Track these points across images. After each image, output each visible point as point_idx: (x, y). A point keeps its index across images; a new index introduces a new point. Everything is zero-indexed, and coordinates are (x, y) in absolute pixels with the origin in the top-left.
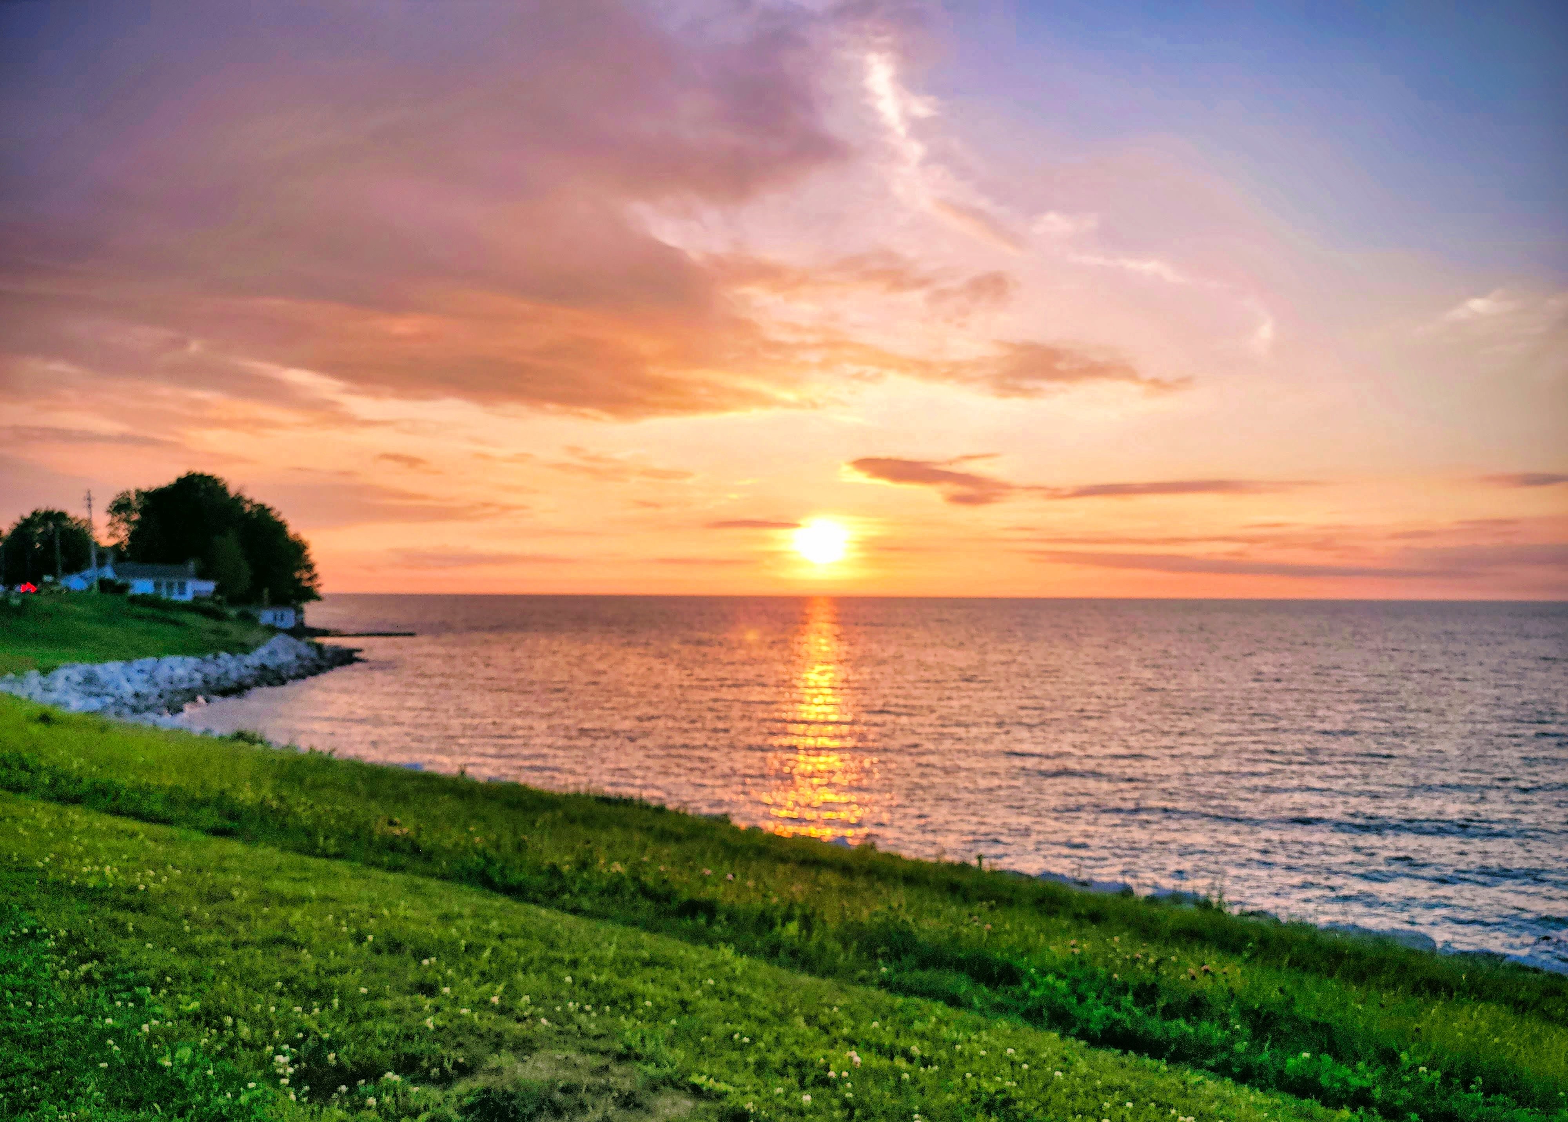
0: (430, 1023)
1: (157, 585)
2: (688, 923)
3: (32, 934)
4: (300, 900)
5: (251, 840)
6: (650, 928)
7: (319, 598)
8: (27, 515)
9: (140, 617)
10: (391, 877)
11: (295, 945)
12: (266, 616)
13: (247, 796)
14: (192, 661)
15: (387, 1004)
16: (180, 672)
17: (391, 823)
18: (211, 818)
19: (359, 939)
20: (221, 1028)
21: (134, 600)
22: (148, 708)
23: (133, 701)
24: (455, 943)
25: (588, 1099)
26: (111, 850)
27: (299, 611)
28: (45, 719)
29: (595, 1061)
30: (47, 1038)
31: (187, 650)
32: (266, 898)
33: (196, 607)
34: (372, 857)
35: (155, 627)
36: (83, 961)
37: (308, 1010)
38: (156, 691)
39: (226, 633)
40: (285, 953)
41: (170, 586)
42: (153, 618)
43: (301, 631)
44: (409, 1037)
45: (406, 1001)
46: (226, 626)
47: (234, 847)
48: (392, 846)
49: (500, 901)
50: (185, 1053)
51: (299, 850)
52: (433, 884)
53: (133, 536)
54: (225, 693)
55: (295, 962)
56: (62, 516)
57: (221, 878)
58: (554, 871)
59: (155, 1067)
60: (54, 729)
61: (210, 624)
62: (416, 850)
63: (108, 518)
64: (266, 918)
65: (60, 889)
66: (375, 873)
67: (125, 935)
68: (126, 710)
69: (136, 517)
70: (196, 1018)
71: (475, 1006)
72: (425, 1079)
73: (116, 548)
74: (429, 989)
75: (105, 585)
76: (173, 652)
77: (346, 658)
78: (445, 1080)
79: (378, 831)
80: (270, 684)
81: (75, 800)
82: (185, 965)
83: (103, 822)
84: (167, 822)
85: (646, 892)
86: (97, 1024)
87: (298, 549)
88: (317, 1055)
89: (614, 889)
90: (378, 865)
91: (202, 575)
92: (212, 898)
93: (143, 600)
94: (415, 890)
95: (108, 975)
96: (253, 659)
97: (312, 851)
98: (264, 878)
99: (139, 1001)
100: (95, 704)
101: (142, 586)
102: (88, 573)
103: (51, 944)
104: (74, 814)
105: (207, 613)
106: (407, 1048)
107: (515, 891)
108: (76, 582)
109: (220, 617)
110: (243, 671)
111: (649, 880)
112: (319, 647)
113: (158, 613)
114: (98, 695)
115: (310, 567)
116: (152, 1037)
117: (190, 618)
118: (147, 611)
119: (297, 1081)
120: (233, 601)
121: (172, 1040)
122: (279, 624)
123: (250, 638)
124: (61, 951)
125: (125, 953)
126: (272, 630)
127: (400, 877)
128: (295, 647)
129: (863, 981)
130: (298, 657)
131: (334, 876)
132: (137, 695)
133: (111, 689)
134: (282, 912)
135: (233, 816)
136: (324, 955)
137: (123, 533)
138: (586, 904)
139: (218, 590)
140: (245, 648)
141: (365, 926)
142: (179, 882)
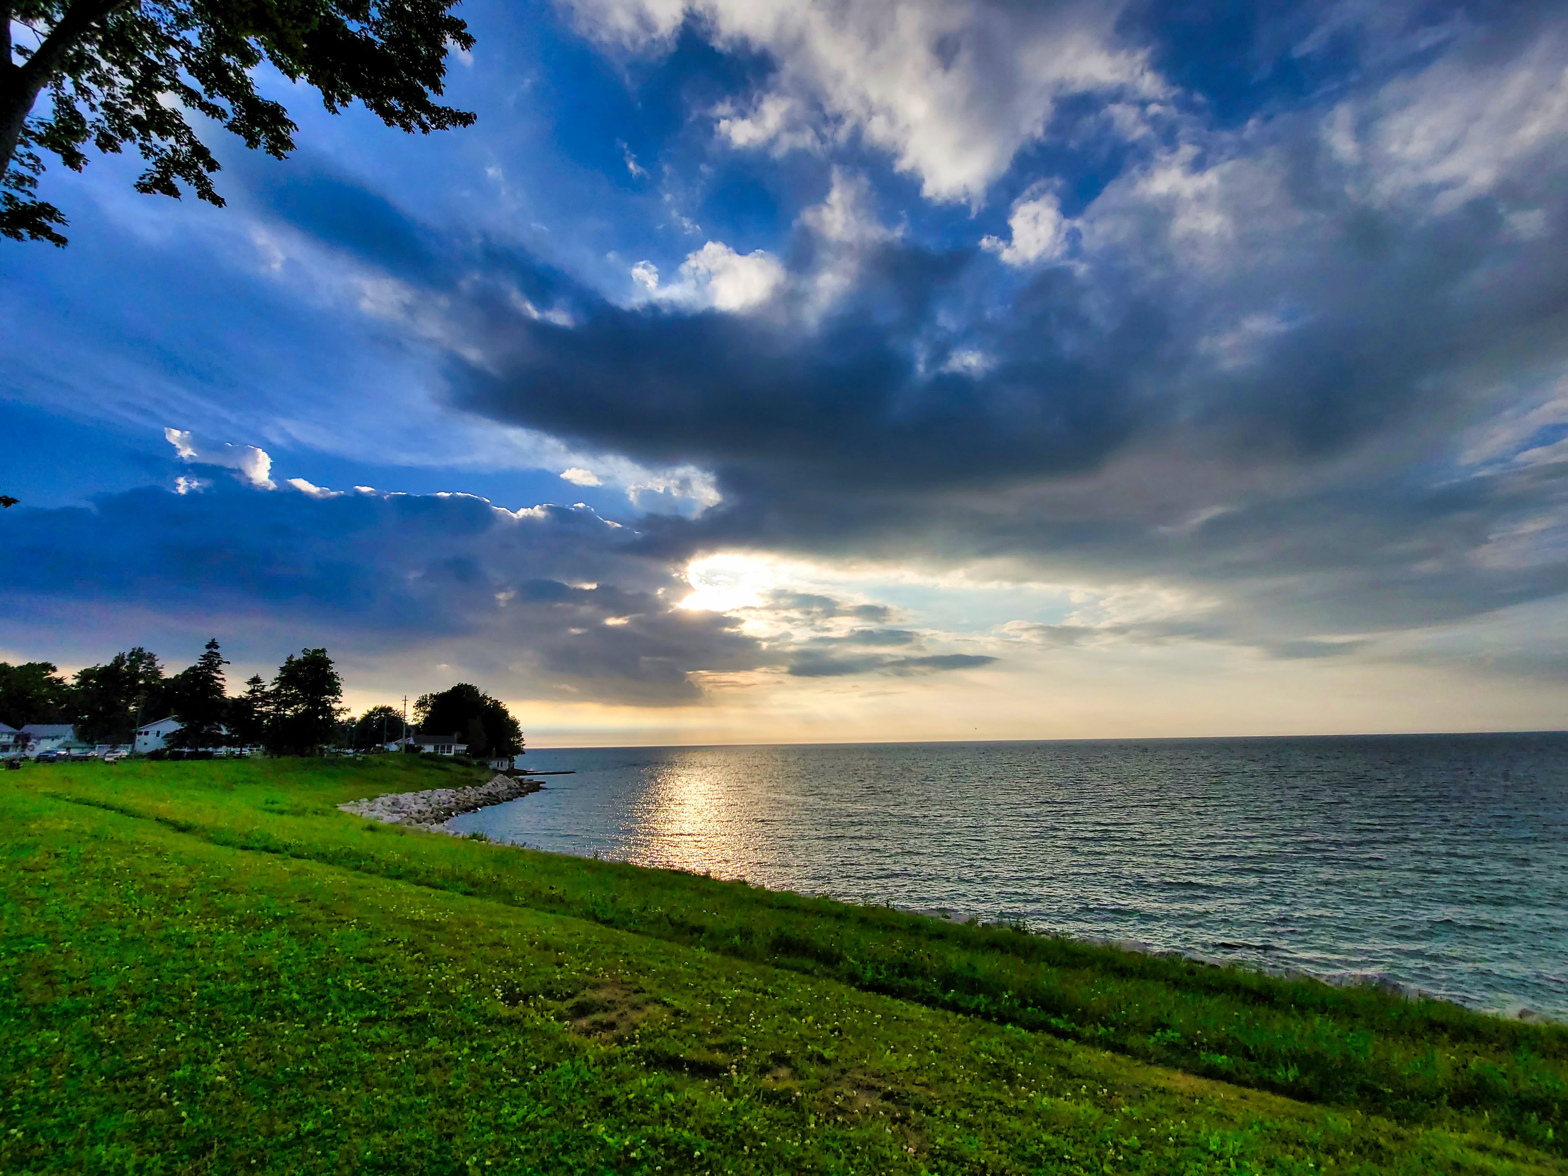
0: (558, 977)
1: (436, 748)
2: (688, 937)
3: (393, 941)
4: (505, 926)
5: (483, 896)
6: (669, 940)
7: (523, 753)
8: (371, 710)
9: (426, 766)
10: (549, 915)
11: (504, 946)
12: (493, 764)
13: (480, 873)
14: (451, 791)
15: (541, 970)
16: (444, 798)
17: (551, 888)
18: (463, 886)
19: (532, 944)
20: (473, 979)
21: (424, 756)
22: (425, 820)
23: (417, 815)
24: (574, 945)
25: (618, 1006)
26: (421, 902)
27: (512, 760)
28: (372, 828)
29: (624, 992)
30: (405, 982)
31: (448, 785)
32: (492, 925)
33: (456, 760)
34: (541, 906)
35: (433, 771)
36: (415, 953)
37: (508, 971)
38: (430, 809)
39: (471, 775)
40: (500, 949)
41: (443, 748)
42: (432, 766)
43: (511, 772)
44: (550, 983)
45: (550, 970)
46: (472, 770)
47: (476, 901)
48: (550, 900)
49: (599, 927)
50: (460, 988)
51: (505, 903)
52: (568, 919)
53: (426, 720)
54: (467, 810)
55: (504, 953)
56: (390, 709)
57: (470, 916)
58: (628, 912)
59: (448, 993)
60: (378, 835)
61: (462, 769)
62: (562, 900)
63: (414, 710)
64: (492, 934)
65: (402, 921)
66: (542, 914)
67: (431, 941)
68: (414, 821)
69: (429, 709)
70: (463, 975)
71: (579, 971)
72: (554, 998)
73: (416, 726)
74: (560, 965)
75: (409, 748)
76: (441, 786)
77: (536, 787)
78: (563, 999)
79: (544, 892)
80: (492, 804)
81: (399, 877)
82: (459, 954)
83: (414, 889)
84: (442, 888)
85: (672, 923)
86: (424, 977)
87: (514, 724)
88: (512, 989)
89: (658, 919)
90: (543, 910)
91: (460, 742)
92: (467, 926)
93: (429, 756)
94: (561, 922)
95: (426, 958)
96: (484, 790)
97: (513, 903)
98: (491, 916)
99: (440, 969)
100: (397, 818)
101: (429, 749)
102: (399, 741)
103: (401, 945)
104: (401, 885)
105: (461, 763)
106: (549, 987)
107: (608, 922)
108: (393, 747)
109: (468, 765)
110: (479, 797)
111: (676, 918)
112: (521, 781)
113: (435, 764)
114: (398, 812)
115: (520, 735)
116: (446, 982)
117: (453, 766)
118: (430, 762)
119: (503, 999)
120: (475, 756)
121: (454, 983)
122: (500, 768)
123: (483, 777)
124: (405, 949)
125: (433, 949)
126: (496, 772)
127: (553, 916)
128: (506, 781)
129: (766, 963)
130: (509, 788)
131: (521, 915)
132: (419, 812)
133: (405, 809)
134: (498, 931)
135: (474, 885)
136: (516, 950)
137: (421, 719)
138: (641, 929)
139: (468, 750)
140: (480, 783)
141: (534, 938)
142: (453, 917)
